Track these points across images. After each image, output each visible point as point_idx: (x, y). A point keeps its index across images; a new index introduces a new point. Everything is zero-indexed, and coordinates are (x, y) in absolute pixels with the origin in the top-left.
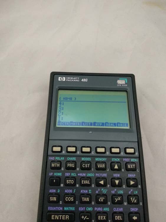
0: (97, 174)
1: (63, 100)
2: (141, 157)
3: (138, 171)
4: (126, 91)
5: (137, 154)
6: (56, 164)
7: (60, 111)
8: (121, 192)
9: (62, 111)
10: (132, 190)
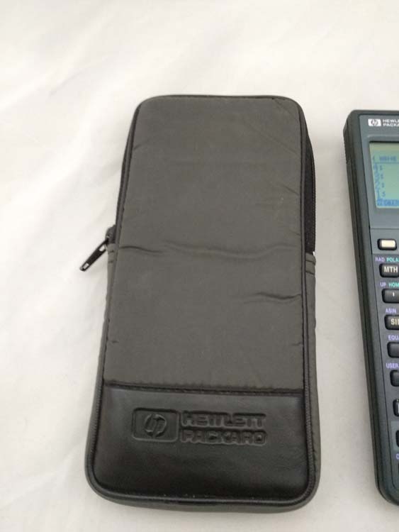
1: (379, 161)
6: (391, 268)
9: (380, 180)
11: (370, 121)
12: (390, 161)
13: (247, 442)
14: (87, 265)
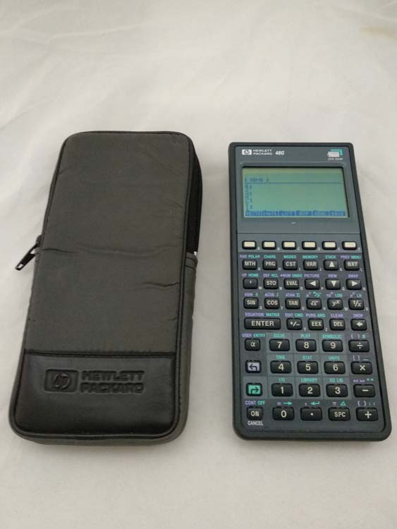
0: (305, 275)
1: (250, 181)
2: (365, 253)
3: (361, 270)
4: (341, 168)
5: (359, 249)
6: (250, 262)
7: (247, 197)
8: (340, 295)
9: (249, 197)
10: (354, 293)
11: (243, 151)
12: (257, 182)
13: (130, 393)
14: (21, 265)
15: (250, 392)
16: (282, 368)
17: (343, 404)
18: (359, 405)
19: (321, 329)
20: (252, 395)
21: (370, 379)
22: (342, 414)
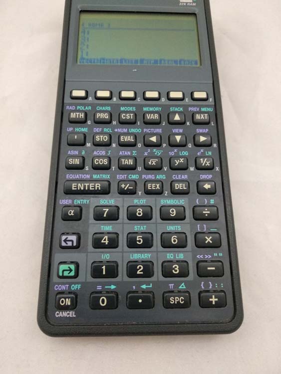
0: (145, 130)
1: (88, 27)
2: (217, 105)
3: (212, 124)
4: (195, 15)
5: (211, 100)
6: (78, 114)
7: (83, 43)
8: (185, 153)
9: (86, 43)
10: (202, 151)
12: (97, 27)
15: (61, 274)
16: (107, 242)
17: (182, 287)
18: (203, 288)
19: (159, 193)
20: (63, 277)
21: (219, 254)
22: (180, 299)
